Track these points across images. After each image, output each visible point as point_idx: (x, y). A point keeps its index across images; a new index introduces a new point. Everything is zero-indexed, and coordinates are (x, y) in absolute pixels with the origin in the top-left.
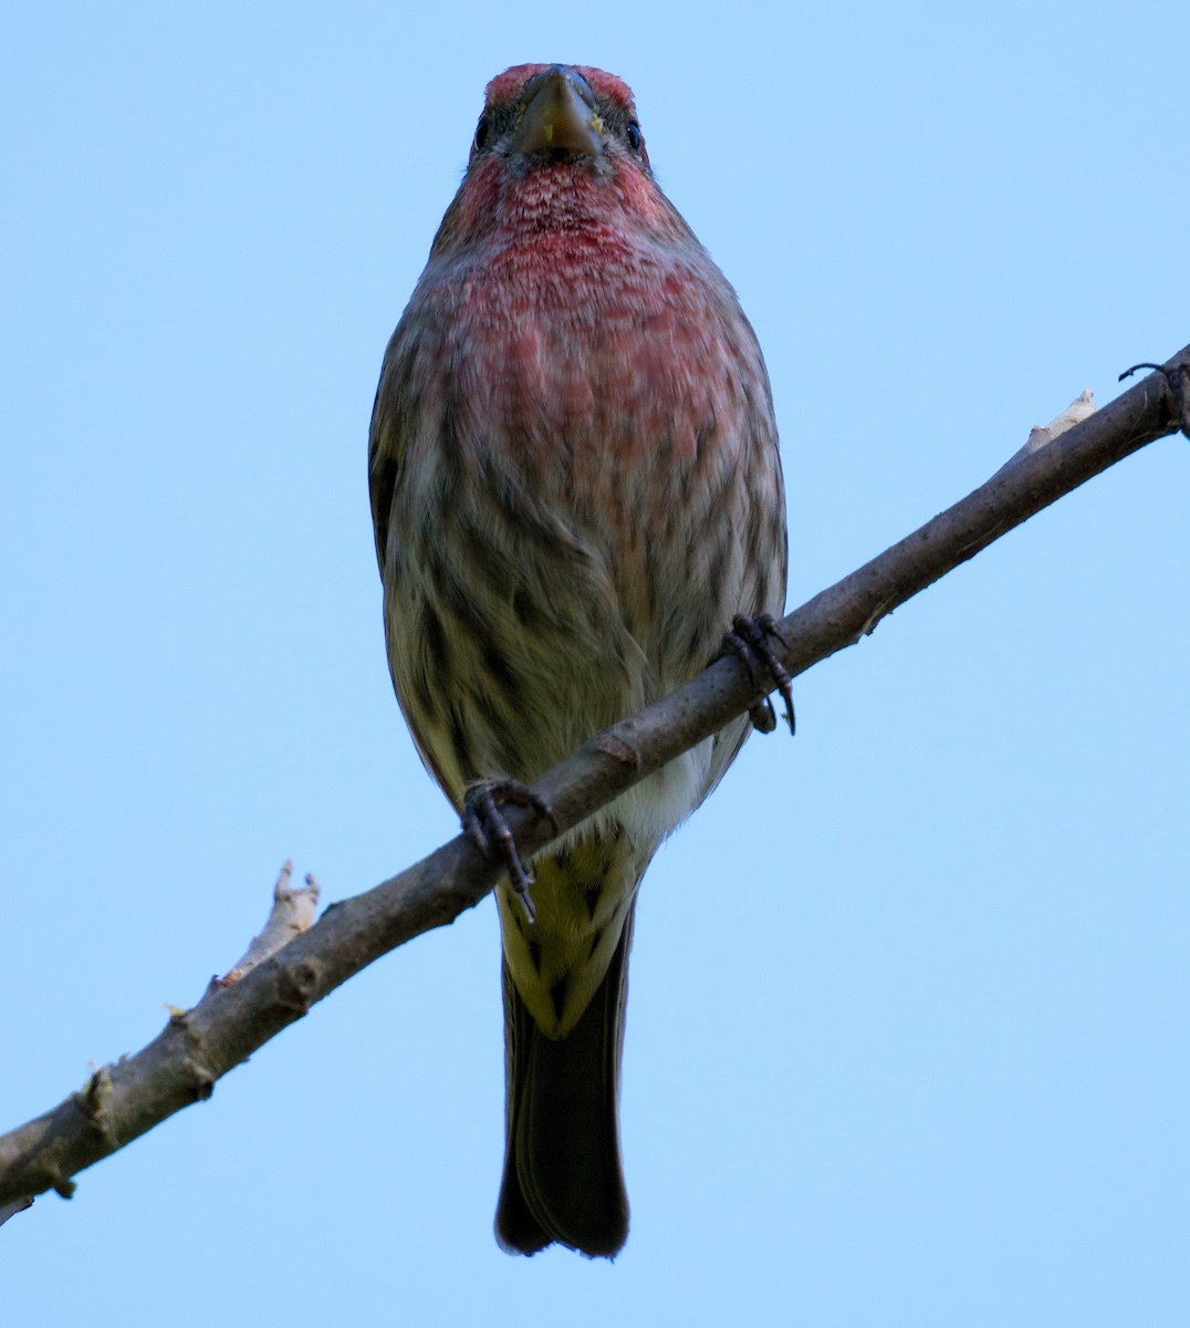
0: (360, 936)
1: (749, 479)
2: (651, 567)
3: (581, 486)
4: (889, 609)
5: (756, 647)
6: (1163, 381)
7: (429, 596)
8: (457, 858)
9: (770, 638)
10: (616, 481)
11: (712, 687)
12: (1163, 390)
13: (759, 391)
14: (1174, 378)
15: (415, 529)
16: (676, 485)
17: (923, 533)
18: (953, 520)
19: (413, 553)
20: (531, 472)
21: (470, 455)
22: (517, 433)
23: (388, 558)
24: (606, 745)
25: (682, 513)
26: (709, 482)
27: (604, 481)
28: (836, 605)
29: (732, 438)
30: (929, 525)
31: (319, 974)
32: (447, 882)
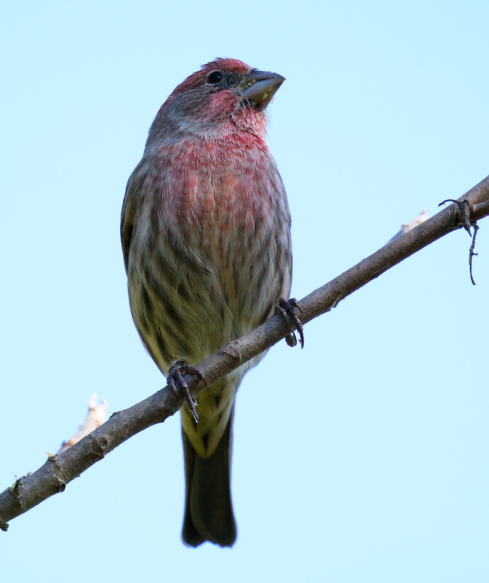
0: (126, 426)
1: (276, 237)
2: (236, 276)
3: (206, 242)
4: (343, 298)
5: (289, 312)
6: (457, 207)
7: (144, 283)
8: (166, 395)
9: (295, 308)
10: (221, 240)
11: (271, 328)
12: (457, 210)
13: (282, 202)
14: (461, 206)
15: (139, 255)
16: (246, 242)
17: (358, 267)
18: (370, 262)
19: (138, 264)
20: (186, 235)
21: (161, 225)
22: (181, 218)
23: (129, 266)
24: (227, 351)
25: (248, 253)
26: (260, 240)
27: (216, 240)
28: (322, 295)
29: (269, 221)
30: (360, 264)
31: (109, 442)
32: (162, 405)
